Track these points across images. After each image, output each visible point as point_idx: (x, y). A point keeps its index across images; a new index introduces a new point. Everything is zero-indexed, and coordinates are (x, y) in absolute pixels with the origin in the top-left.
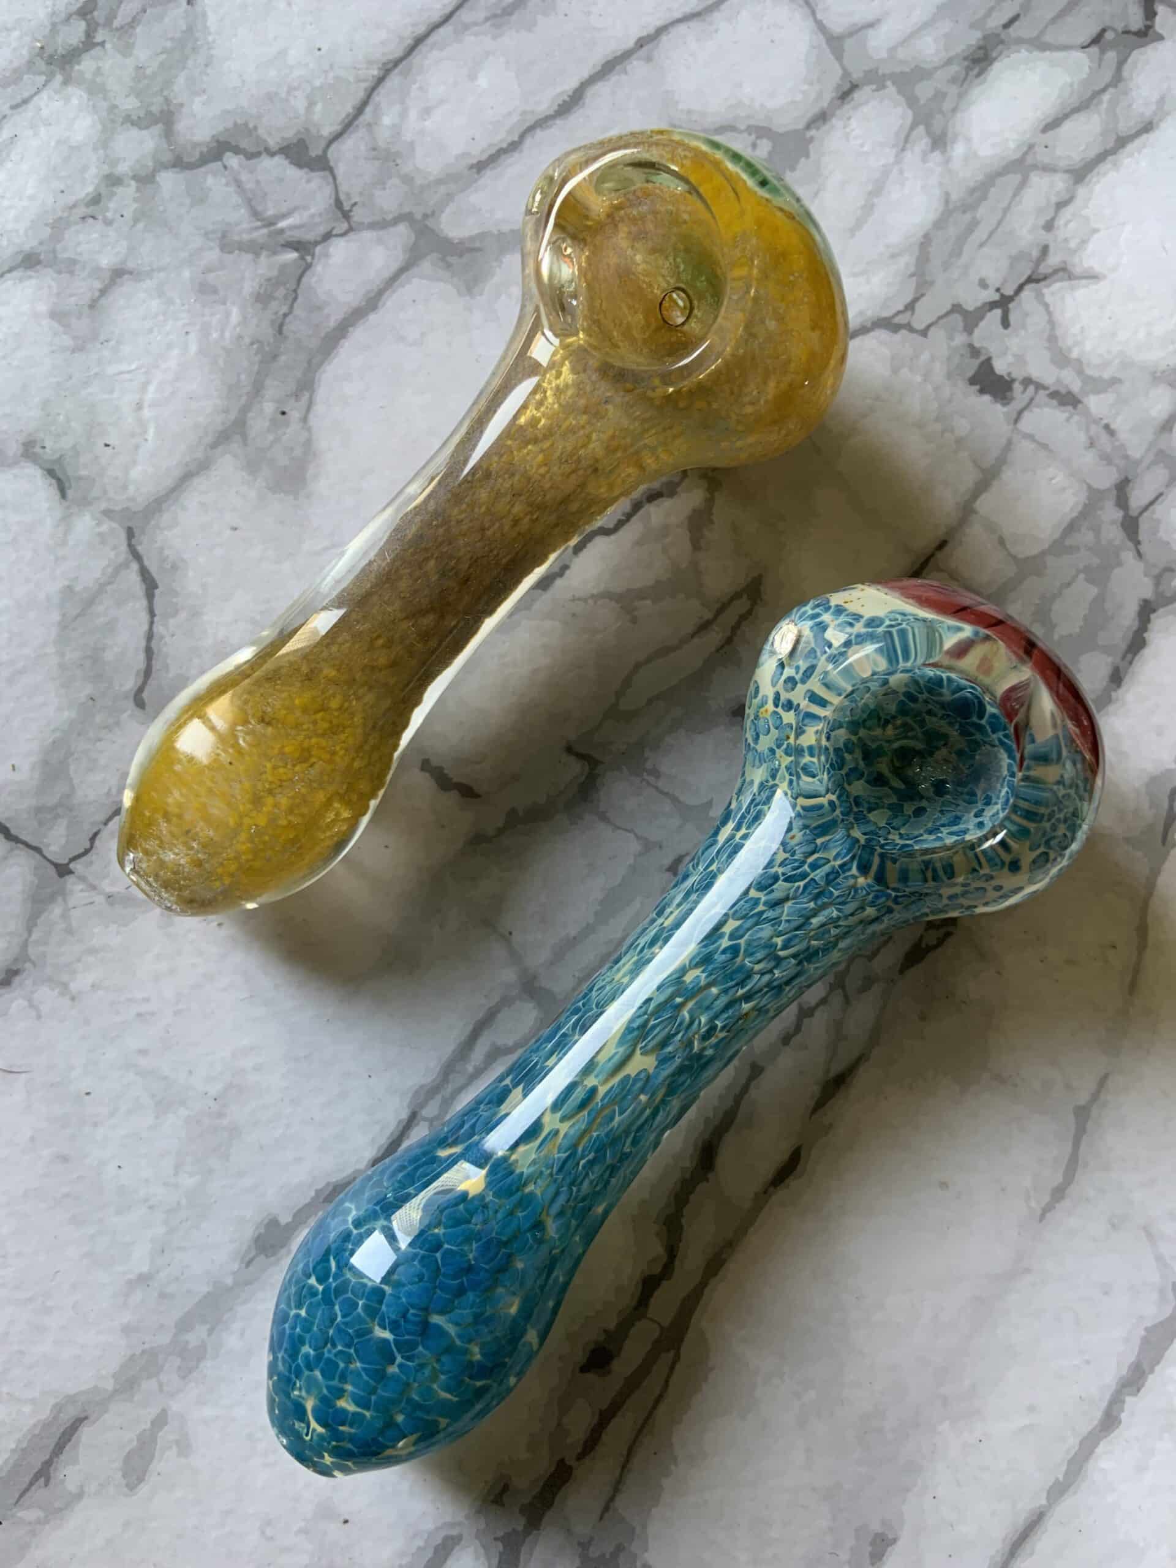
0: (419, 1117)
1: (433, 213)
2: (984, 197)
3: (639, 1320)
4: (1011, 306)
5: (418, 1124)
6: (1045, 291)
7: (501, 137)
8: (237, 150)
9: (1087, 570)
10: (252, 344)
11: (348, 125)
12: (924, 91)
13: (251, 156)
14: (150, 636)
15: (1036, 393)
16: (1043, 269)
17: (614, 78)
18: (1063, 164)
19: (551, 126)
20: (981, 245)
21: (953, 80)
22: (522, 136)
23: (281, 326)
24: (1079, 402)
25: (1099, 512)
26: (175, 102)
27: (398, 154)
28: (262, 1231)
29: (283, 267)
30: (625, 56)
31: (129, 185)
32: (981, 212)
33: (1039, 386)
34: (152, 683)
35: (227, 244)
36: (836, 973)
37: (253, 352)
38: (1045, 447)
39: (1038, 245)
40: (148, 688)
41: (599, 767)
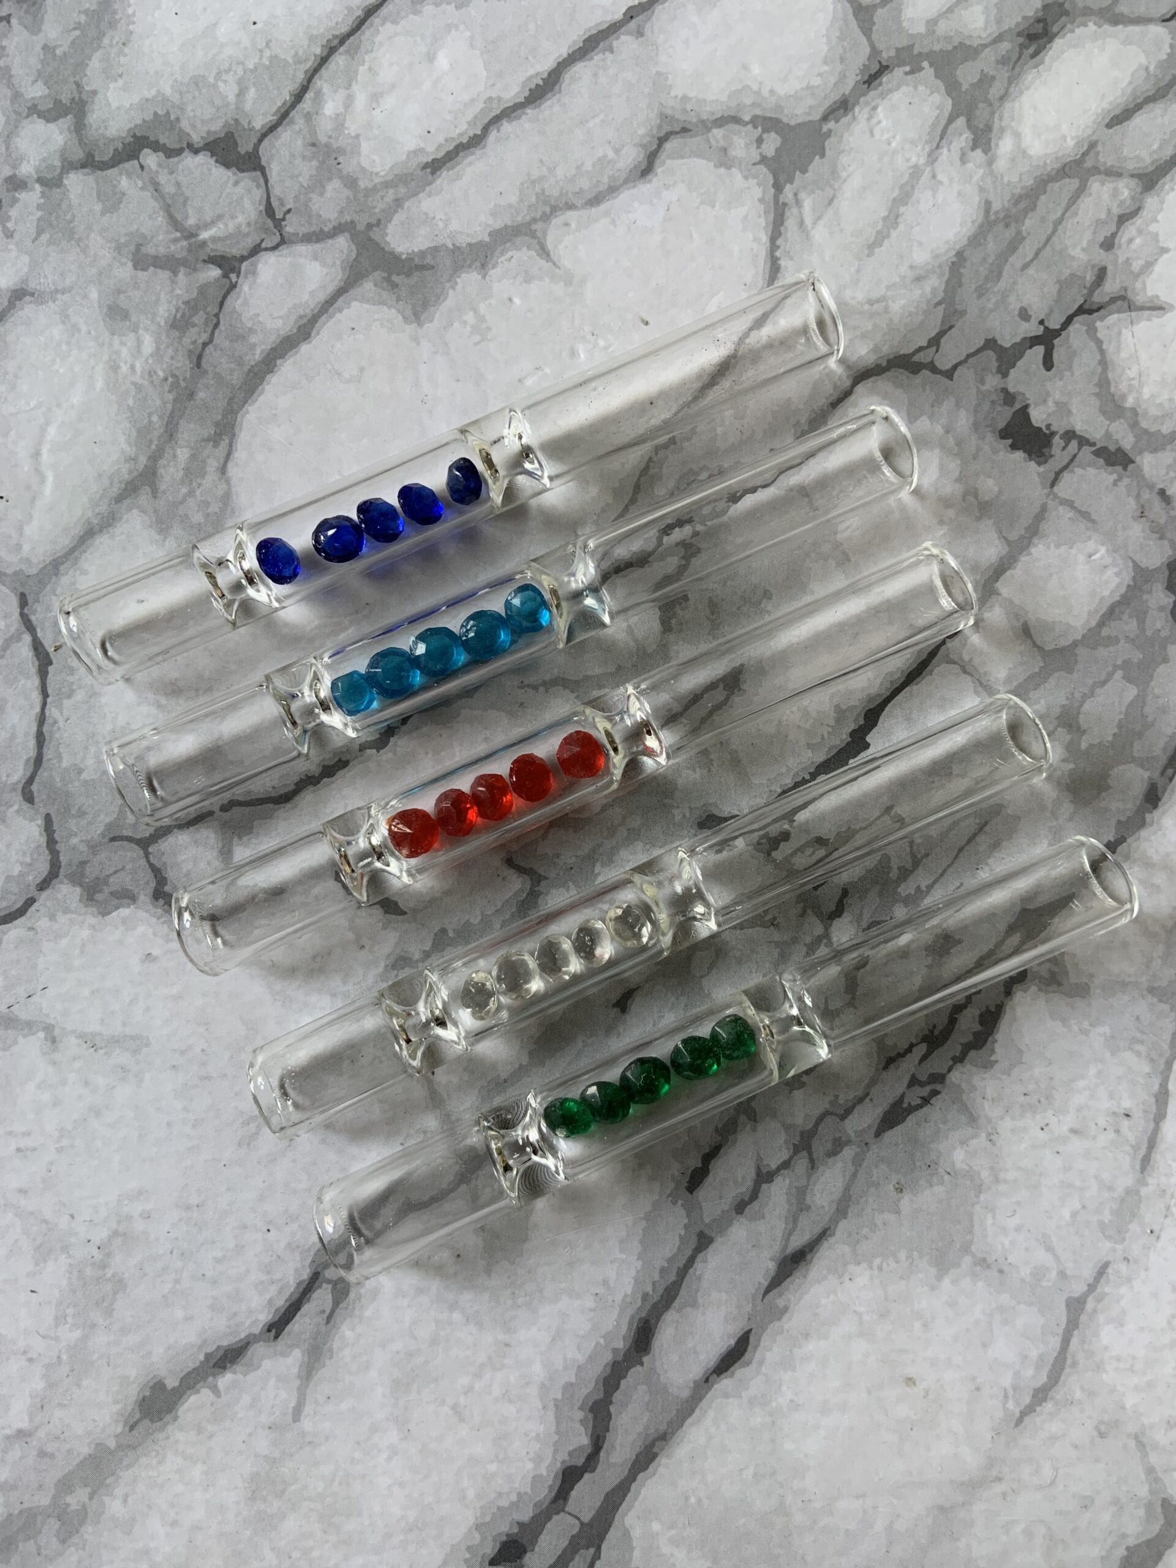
0: (321, 1277)
1: (379, 221)
2: (1033, 207)
3: (557, 1513)
4: (1056, 342)
5: (320, 1287)
6: (1098, 324)
7: (462, 129)
8: (156, 147)
9: (1126, 665)
10: (166, 379)
11: (283, 116)
12: (968, 74)
13: (172, 153)
14: (42, 719)
16: (1098, 298)
17: (597, 57)
18: (1131, 166)
19: (519, 118)
20: (1025, 266)
21: (1003, 61)
22: (486, 129)
23: (200, 357)
24: (1133, 462)
25: (1145, 597)
26: (87, 88)
27: (341, 151)
28: (148, 1394)
29: (203, 290)
30: (613, 29)
31: (33, 189)
32: (1029, 223)
33: (1083, 441)
34: (43, 774)
35: (142, 261)
36: (802, 1133)
37: (167, 388)
38: (1085, 515)
39: (1093, 266)
40: (37, 780)
41: (543, 883)
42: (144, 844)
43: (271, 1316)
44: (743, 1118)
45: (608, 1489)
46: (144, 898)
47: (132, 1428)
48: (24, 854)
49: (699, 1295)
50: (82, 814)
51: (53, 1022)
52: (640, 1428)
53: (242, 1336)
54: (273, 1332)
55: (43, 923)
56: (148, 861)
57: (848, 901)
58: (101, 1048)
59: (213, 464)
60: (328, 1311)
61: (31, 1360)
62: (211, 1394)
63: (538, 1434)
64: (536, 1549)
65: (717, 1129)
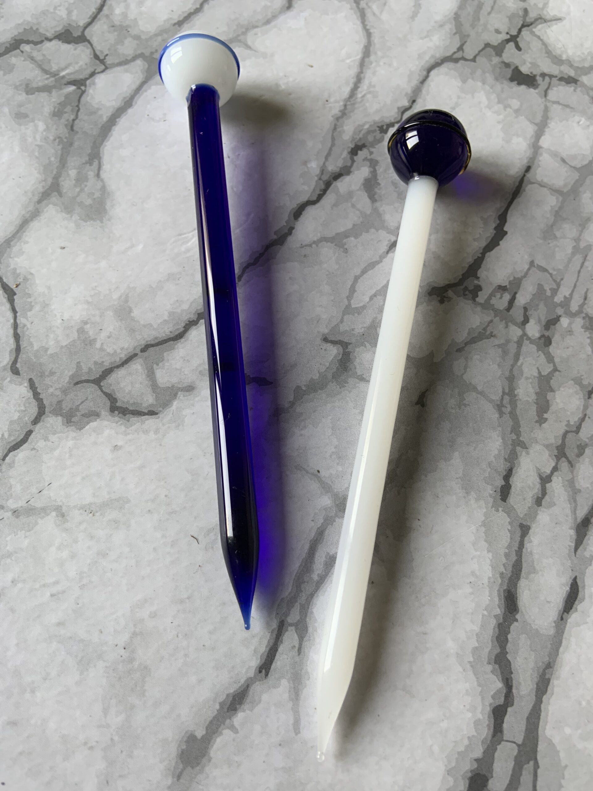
0: (286, 624)
1: (157, 50)
3: (500, 744)
4: (518, 39)
5: (287, 630)
6: (534, 30)
7: (189, 7)
8: (28, 42)
10: (55, 140)
11: (94, 18)
13: (37, 43)
14: (15, 326)
15: (551, 79)
16: (528, 20)
20: (489, 13)
22: (202, 5)
23: (72, 126)
24: (578, 81)
27: (128, 26)
28: (184, 747)
29: (67, 96)
33: (551, 76)
34: (23, 357)
35: (30, 90)
36: (557, 448)
37: (56, 144)
38: (567, 106)
39: (521, 9)
40: (19, 360)
41: (349, 347)
42: (97, 382)
43: (259, 661)
44: (518, 449)
45: (526, 715)
46: (105, 413)
47: (179, 777)
48: (19, 405)
49: (535, 563)
50: (52, 373)
51: (60, 504)
52: (532, 665)
53: (242, 681)
54: (264, 671)
55: (41, 444)
56: (102, 391)
57: (529, 313)
58: (97, 512)
59: (91, 174)
60: (297, 646)
61: (91, 748)
62: (232, 733)
63: (467, 691)
64: (494, 775)
65: (505, 459)
